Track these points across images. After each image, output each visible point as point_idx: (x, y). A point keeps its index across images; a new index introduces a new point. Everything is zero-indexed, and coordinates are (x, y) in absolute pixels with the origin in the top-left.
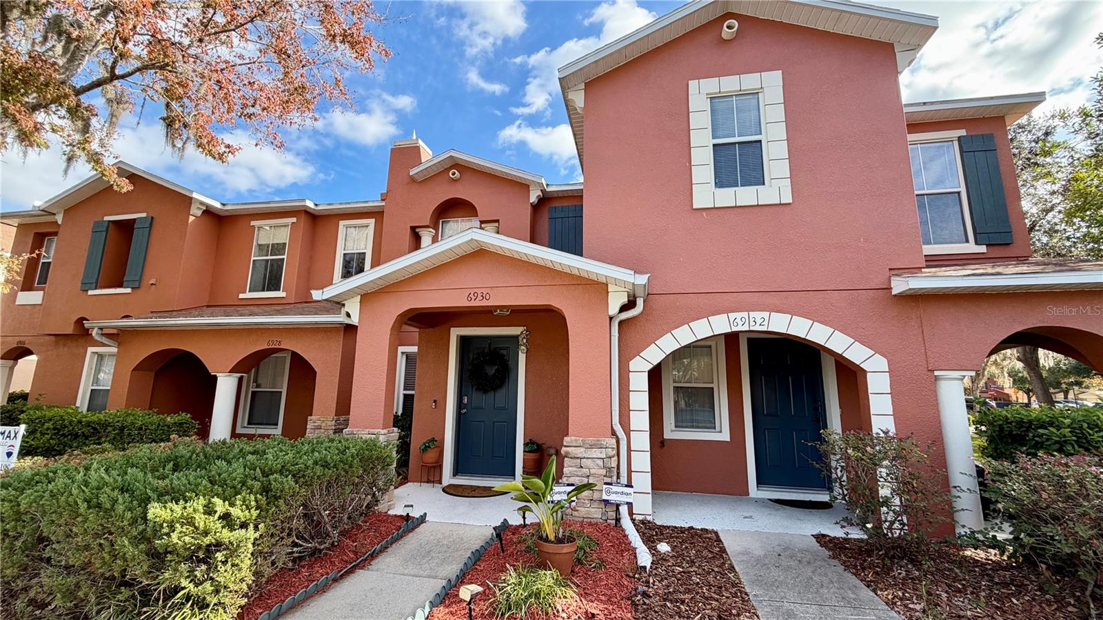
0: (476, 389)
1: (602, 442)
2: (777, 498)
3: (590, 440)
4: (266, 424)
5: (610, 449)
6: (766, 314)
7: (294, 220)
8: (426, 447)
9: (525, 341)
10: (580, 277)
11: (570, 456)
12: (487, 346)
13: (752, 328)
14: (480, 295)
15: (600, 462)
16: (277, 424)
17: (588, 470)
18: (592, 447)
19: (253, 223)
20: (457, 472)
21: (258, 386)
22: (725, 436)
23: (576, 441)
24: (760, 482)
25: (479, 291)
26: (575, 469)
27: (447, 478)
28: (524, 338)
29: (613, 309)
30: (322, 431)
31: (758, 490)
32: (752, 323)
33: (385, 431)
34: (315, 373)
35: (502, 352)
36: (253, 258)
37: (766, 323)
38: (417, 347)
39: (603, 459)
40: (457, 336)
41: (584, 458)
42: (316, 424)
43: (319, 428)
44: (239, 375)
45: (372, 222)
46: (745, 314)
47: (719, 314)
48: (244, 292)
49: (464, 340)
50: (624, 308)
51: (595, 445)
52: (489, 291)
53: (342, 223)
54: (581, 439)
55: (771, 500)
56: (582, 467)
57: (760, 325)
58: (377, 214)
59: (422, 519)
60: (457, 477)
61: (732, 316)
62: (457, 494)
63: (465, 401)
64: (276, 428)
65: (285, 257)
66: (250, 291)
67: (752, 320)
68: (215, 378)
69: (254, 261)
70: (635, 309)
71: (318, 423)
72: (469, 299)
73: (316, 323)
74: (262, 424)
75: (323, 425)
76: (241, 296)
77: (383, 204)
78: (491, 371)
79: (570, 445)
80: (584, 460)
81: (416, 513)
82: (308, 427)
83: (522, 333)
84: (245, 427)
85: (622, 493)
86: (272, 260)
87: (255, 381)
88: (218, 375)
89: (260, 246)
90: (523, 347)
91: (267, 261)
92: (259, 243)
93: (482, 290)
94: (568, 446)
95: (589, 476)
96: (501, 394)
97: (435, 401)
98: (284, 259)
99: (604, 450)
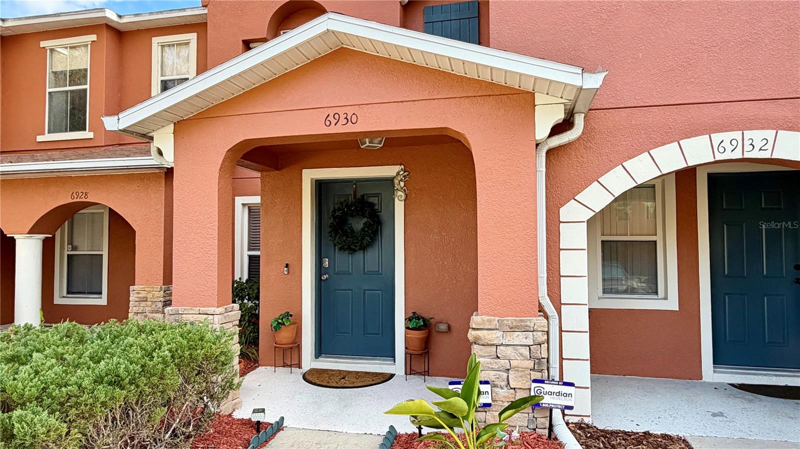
0: (340, 249)
1: (528, 323)
2: (740, 382)
3: (510, 320)
4: (89, 293)
5: (540, 333)
6: (770, 134)
7: (94, 37)
8: (279, 323)
9: (402, 184)
10: (491, 85)
11: (481, 343)
12: (352, 193)
13: (747, 155)
14: (343, 117)
15: (526, 352)
16: (101, 293)
17: (507, 361)
18: (513, 329)
19: (43, 44)
20: (320, 351)
21: (74, 248)
22: (672, 304)
23: (490, 321)
24: (718, 360)
25: (341, 111)
26: (489, 360)
27: (309, 361)
28: (401, 180)
29: (542, 130)
30: (149, 303)
31: (714, 372)
32: (748, 147)
33: (221, 310)
34: (133, 232)
35: (371, 200)
36: (48, 90)
37: (769, 146)
38: (260, 197)
39: (529, 346)
40: (312, 180)
41: (502, 345)
42: (141, 296)
43: (145, 300)
44: (43, 236)
45: (192, 37)
46: (737, 135)
47: (696, 135)
48: (43, 134)
49: (321, 187)
50: (557, 130)
51: (516, 327)
52: (355, 110)
53: (156, 41)
54: (497, 319)
55: (732, 385)
56: (498, 357)
57: (760, 149)
58: (198, 26)
59: (279, 426)
60: (320, 359)
61: (717, 137)
62: (322, 383)
63: (326, 263)
64: (101, 298)
65: (87, 87)
66: (49, 133)
67: (747, 143)
68: (13, 240)
69: (49, 93)
70: (572, 131)
71: (143, 294)
72: (328, 123)
73: (128, 168)
74: (84, 293)
75: (150, 296)
76: (40, 138)
77: (206, 11)
78: (358, 224)
79: (481, 327)
80: (502, 347)
81: (270, 418)
82: (131, 299)
83: (398, 174)
84: (64, 297)
85: (559, 394)
86: (72, 92)
87: (71, 242)
88: (16, 237)
89: (55, 73)
90: (400, 193)
91: (67, 92)
92: (54, 70)
93: (346, 110)
94: (478, 329)
95: (508, 370)
96: (372, 255)
97: (287, 266)
98: (85, 90)
99: (531, 333)
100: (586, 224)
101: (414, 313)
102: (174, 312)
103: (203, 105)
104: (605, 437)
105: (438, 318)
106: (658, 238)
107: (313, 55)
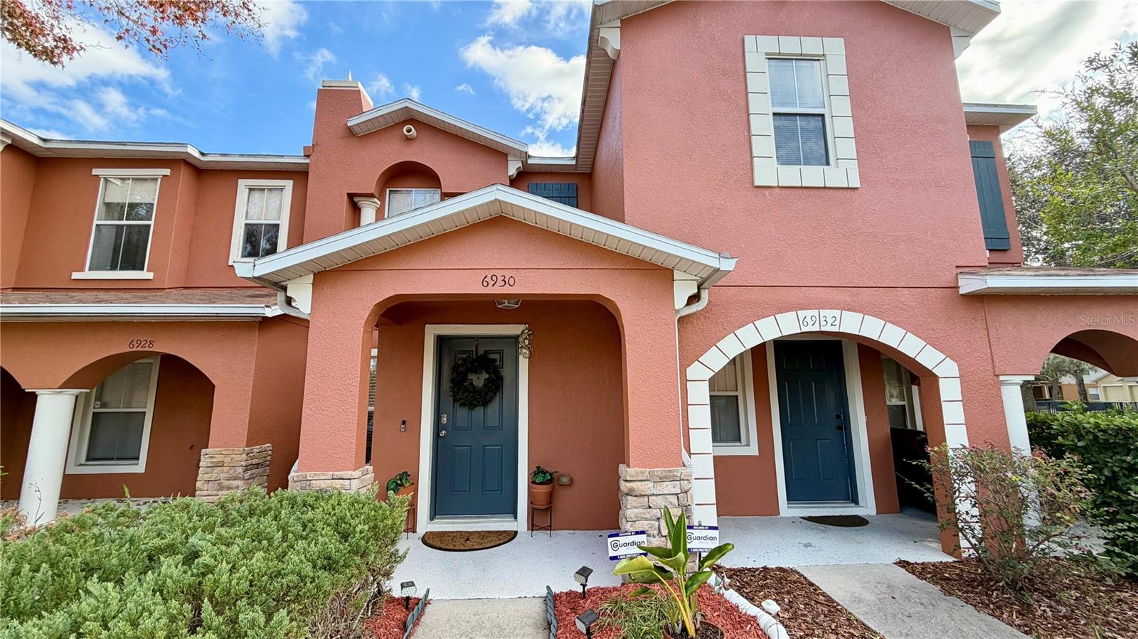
0: (461, 405)
1: (675, 473)
2: (808, 515)
3: (659, 471)
4: (119, 459)
5: (686, 482)
6: (837, 313)
7: (167, 172)
8: (397, 484)
9: (527, 342)
10: (637, 260)
11: (635, 494)
12: (474, 349)
13: (823, 329)
14: (500, 279)
15: (674, 499)
16: (138, 459)
17: (658, 510)
18: (662, 479)
19: (95, 172)
20: (435, 513)
21: (104, 405)
22: (753, 450)
23: (642, 473)
24: (790, 498)
25: (499, 273)
26: (641, 510)
27: (424, 524)
28: (526, 339)
29: (680, 300)
30: (225, 469)
31: (788, 507)
32: (823, 323)
33: (357, 474)
34: (211, 387)
35: (492, 356)
36: (96, 222)
37: (837, 322)
38: (377, 350)
39: (676, 494)
40: (434, 335)
41: (653, 495)
42: (215, 460)
43: (221, 465)
44: (76, 391)
45: (288, 184)
46: (815, 312)
47: (787, 311)
48: (82, 270)
49: (441, 341)
51: (666, 477)
52: (512, 273)
53: (243, 184)
54: (648, 470)
55: (803, 518)
56: (650, 507)
57: (832, 325)
58: (298, 174)
60: (435, 520)
61: (802, 314)
62: (448, 547)
63: (444, 420)
64: (137, 464)
65: (152, 223)
66: (90, 270)
67: (823, 319)
68: (33, 397)
69: (97, 225)
70: (699, 303)
71: (219, 458)
72: (485, 284)
73: (217, 315)
74: (112, 459)
75: (227, 460)
76: (75, 275)
77: (307, 161)
78: (479, 380)
79: (635, 479)
80: (653, 498)
82: (201, 464)
83: (523, 332)
84: (81, 465)
85: (706, 538)
86: (127, 225)
87: (99, 398)
88: (38, 392)
89: (108, 205)
90: (524, 351)
91: (122, 226)
92: (107, 200)
93: (504, 272)
94: (631, 481)
95: (659, 519)
96: (493, 408)
97: (404, 422)
98: (149, 226)
99: (678, 482)
100: (707, 382)
101: (538, 468)
102: (301, 479)
103: (352, 257)
104: (737, 576)
105: (561, 470)
106: (739, 393)
107: (472, 219)
